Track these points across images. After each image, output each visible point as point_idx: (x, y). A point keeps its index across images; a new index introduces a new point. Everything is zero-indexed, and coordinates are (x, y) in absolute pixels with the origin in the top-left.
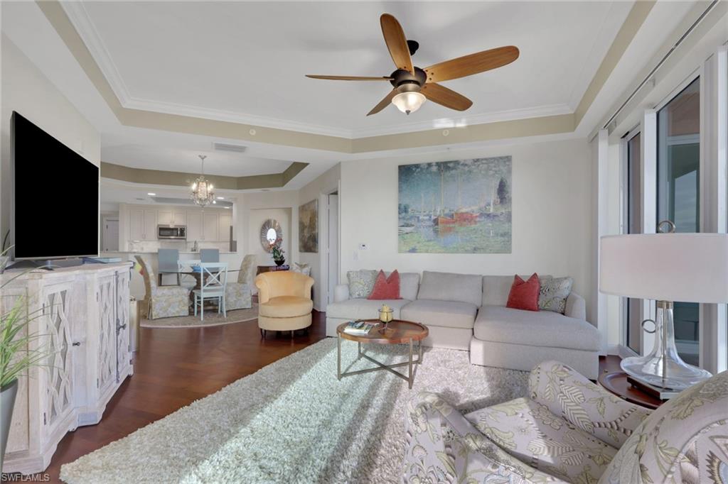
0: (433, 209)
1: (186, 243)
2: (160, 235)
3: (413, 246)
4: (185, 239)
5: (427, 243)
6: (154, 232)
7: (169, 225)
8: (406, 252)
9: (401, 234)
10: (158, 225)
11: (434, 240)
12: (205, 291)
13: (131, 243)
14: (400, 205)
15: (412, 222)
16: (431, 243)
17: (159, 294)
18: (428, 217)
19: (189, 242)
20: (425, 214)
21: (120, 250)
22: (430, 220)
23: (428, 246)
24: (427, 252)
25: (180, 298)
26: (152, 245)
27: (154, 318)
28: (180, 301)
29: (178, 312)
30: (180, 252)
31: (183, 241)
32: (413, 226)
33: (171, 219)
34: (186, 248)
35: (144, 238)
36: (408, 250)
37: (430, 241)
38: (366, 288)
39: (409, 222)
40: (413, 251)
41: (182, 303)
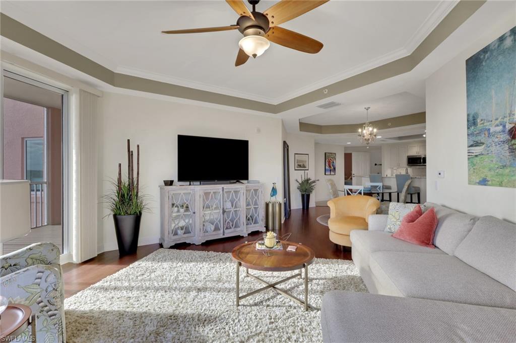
0: (508, 112)
2: (409, 164)
3: (483, 176)
5: (500, 171)
8: (475, 184)
9: (471, 157)
10: (408, 156)
11: (511, 166)
14: (468, 115)
15: (481, 138)
16: (507, 171)
18: (501, 128)
20: (497, 122)
22: (503, 131)
23: (502, 175)
24: (501, 185)
32: (483, 144)
33: (416, 151)
36: (478, 181)
37: (504, 167)
38: (399, 223)
39: (478, 139)
40: (484, 182)
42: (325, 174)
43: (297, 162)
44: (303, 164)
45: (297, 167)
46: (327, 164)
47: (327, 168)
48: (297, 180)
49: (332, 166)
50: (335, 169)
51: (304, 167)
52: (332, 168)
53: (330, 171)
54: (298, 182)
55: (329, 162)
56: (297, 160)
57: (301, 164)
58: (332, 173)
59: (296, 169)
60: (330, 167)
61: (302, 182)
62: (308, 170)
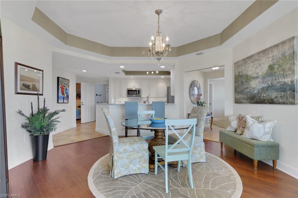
1: (141, 98)
2: (128, 94)
4: (141, 96)
6: (125, 93)
7: (132, 89)
10: (127, 89)
12: (169, 154)
13: (115, 98)
17: (121, 150)
19: (142, 98)
21: (110, 103)
25: (140, 155)
26: (125, 99)
27: (115, 178)
28: (140, 158)
29: (139, 168)
30: (138, 104)
31: (140, 97)
33: (133, 85)
34: (141, 101)
35: (121, 96)
41: (142, 159)
42: (58, 102)
43: (21, 80)
44: (34, 85)
45: (21, 89)
46: (60, 91)
47: (60, 95)
48: (20, 113)
49: (65, 93)
50: (68, 96)
51: (35, 88)
52: (66, 95)
53: (64, 98)
54: (23, 115)
55: (62, 88)
56: (21, 76)
57: (30, 84)
58: (66, 101)
59: (19, 91)
60: (63, 94)
61: (32, 115)
62: (42, 95)
